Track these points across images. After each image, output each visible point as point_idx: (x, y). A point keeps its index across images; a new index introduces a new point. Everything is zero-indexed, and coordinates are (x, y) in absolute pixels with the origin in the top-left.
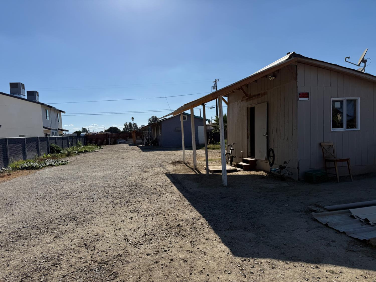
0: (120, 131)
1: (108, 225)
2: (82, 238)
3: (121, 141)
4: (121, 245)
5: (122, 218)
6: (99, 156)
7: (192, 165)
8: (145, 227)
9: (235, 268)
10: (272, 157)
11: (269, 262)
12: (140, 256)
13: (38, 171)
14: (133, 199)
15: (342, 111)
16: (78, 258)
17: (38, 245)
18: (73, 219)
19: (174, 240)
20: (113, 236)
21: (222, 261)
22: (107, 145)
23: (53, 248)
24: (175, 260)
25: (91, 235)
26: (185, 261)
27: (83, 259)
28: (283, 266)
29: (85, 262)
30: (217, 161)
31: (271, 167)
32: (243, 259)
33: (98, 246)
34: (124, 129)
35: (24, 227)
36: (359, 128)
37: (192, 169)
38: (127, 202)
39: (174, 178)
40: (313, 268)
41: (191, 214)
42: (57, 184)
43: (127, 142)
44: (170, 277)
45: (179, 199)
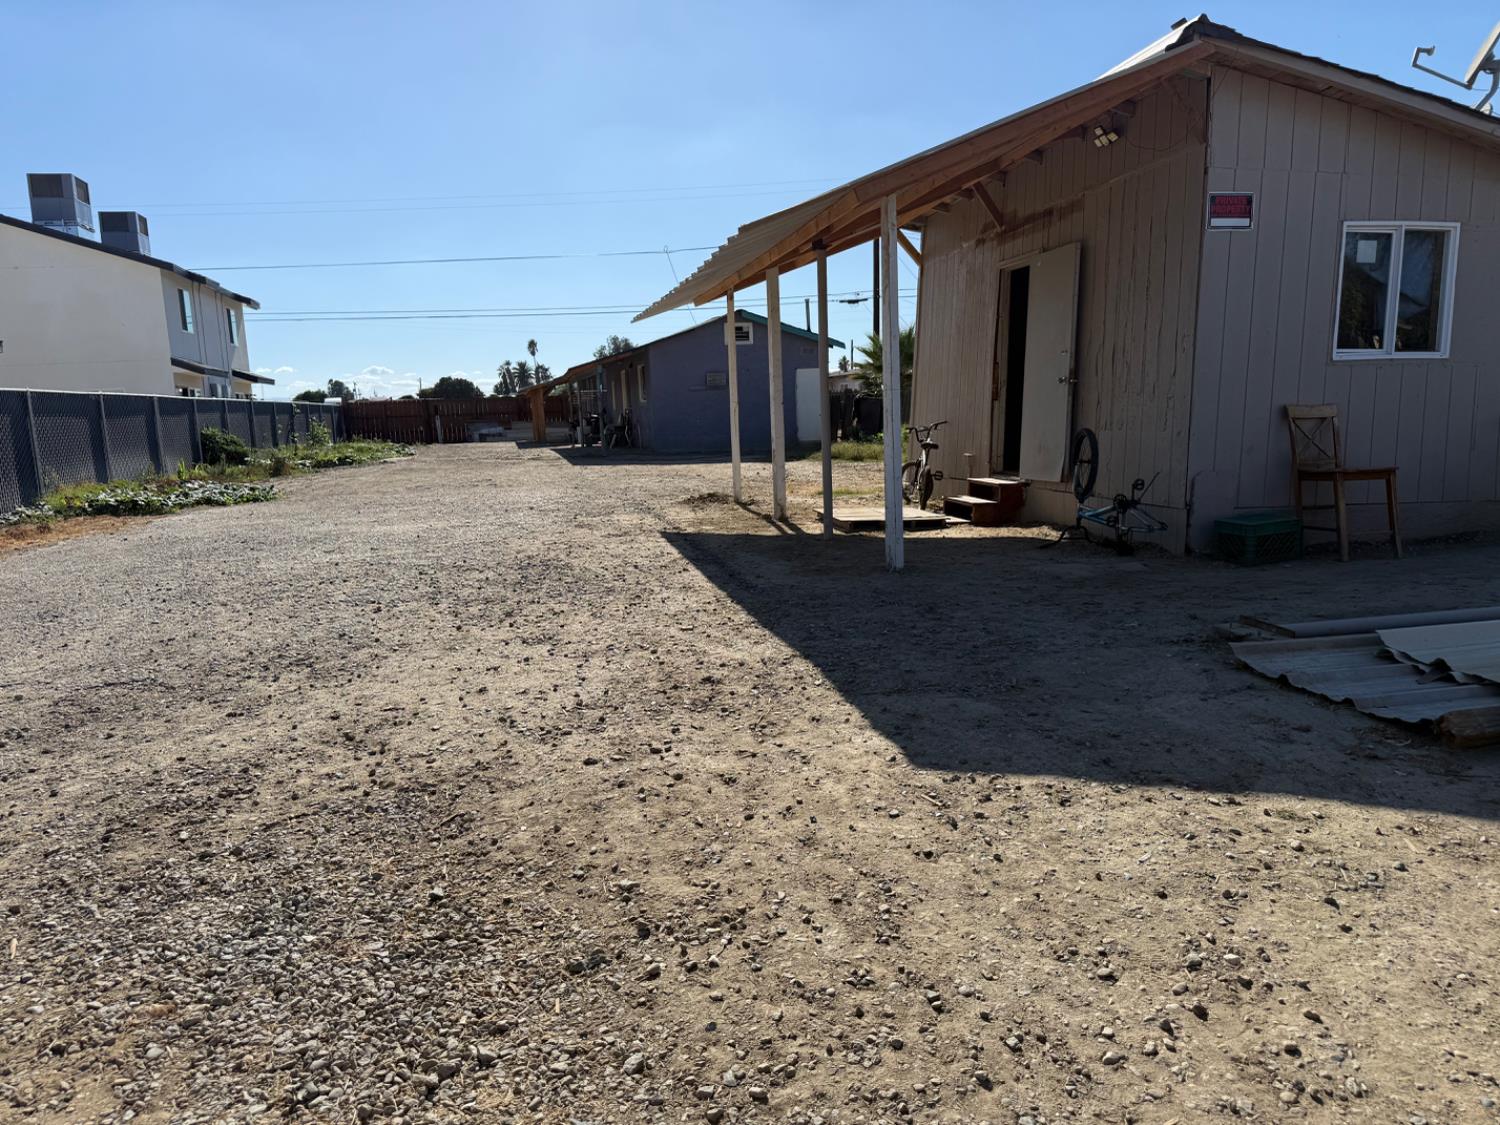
0: (482, 394)
1: (436, 679)
2: (333, 718)
3: (484, 431)
4: (487, 738)
5: (490, 659)
6: (398, 477)
7: (768, 508)
8: (580, 685)
9: (918, 802)
10: (1088, 462)
11: (1050, 787)
12: (560, 765)
13: (158, 521)
14: (534, 606)
15: (1381, 279)
16: (320, 777)
17: (164, 736)
18: (299, 663)
19: (687, 720)
20: (455, 711)
21: (868, 781)
22: (430, 443)
23: (223, 746)
24: (692, 777)
25: (370, 709)
26: (730, 781)
27: (339, 778)
28: (1104, 798)
29: (347, 787)
30: (867, 496)
31: (1081, 502)
32: (949, 776)
33: (396, 741)
34: (497, 389)
35: (110, 685)
36: (1444, 351)
37: (767, 518)
38: (509, 615)
39: (694, 547)
40: (1217, 804)
41: (759, 649)
42: (232, 558)
43: (510, 434)
44: (670, 826)
45: (711, 608)
